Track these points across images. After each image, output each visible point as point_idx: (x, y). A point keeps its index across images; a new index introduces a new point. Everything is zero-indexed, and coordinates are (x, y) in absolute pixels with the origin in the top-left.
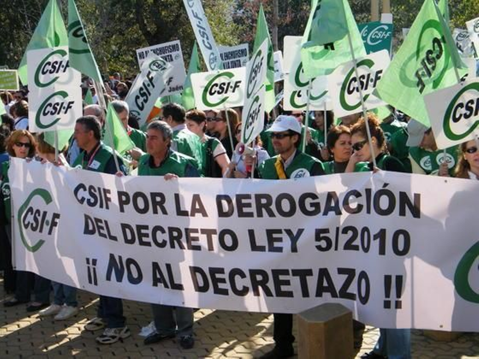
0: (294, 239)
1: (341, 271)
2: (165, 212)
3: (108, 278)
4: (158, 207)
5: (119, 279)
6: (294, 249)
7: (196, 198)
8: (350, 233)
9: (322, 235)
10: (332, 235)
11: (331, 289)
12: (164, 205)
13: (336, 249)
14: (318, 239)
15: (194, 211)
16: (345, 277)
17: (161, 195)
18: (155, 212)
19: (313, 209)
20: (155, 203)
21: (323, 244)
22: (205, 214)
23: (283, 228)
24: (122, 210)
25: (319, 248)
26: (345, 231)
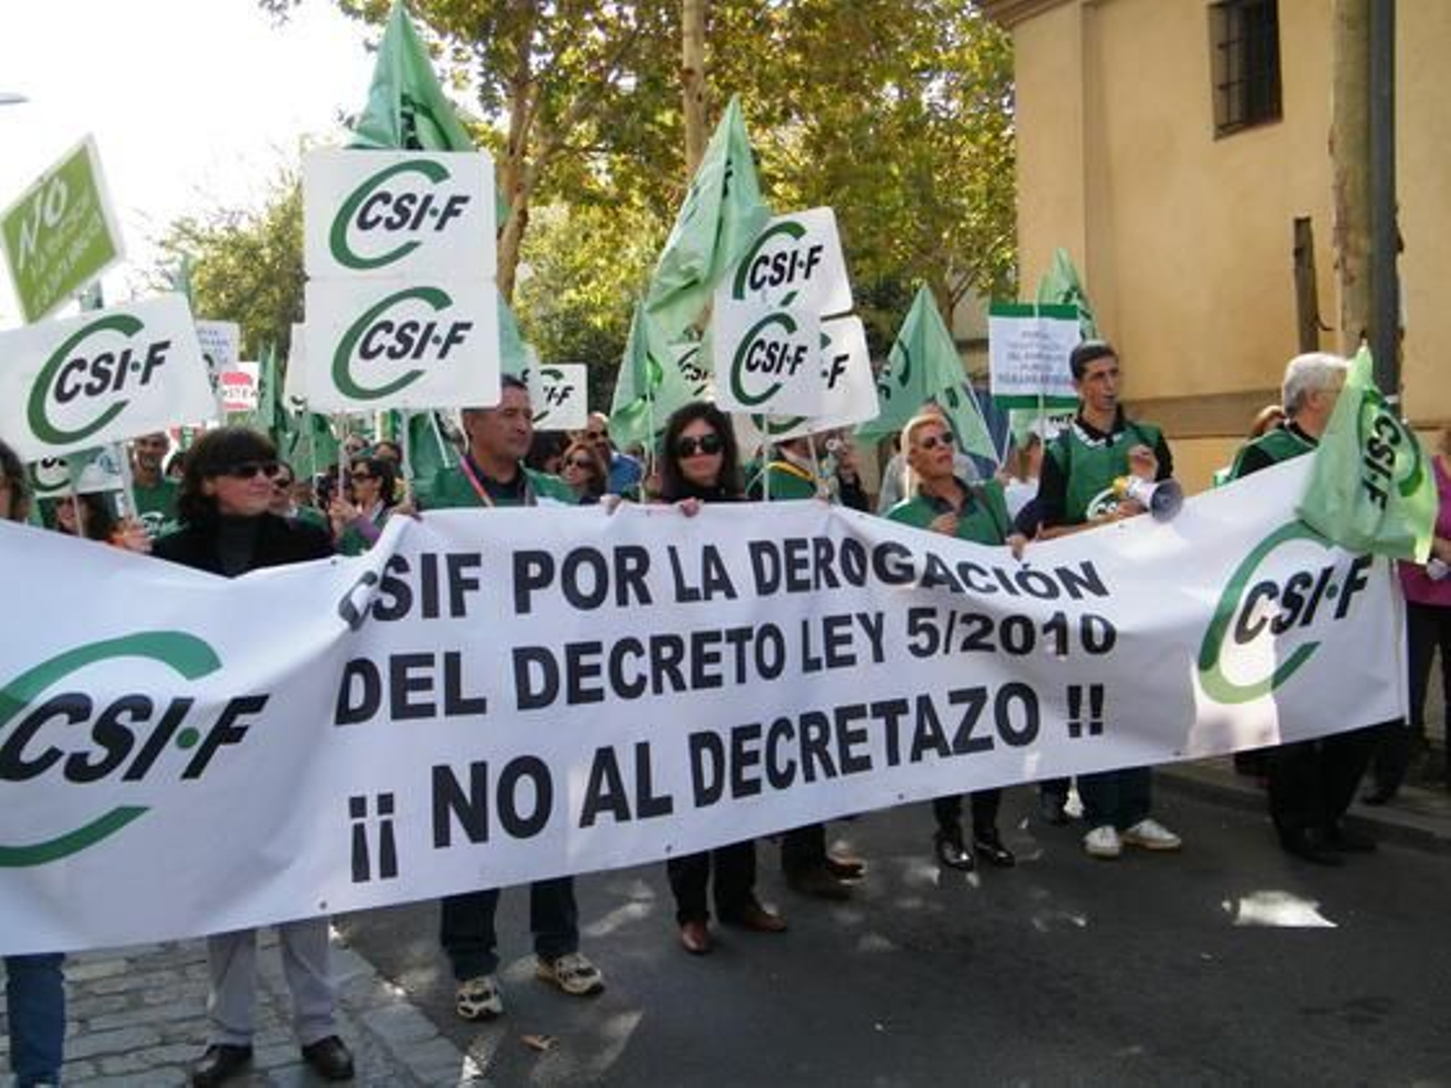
0: (875, 632)
1: (956, 697)
2: (645, 598)
3: (442, 838)
4: (630, 587)
5: (478, 832)
6: (878, 656)
7: (710, 554)
8: (977, 625)
9: (921, 621)
10: (940, 623)
11: (937, 741)
12: (645, 579)
13: (947, 651)
14: (913, 630)
15: (710, 586)
16: (963, 708)
17: (641, 554)
18: (622, 600)
19: (899, 572)
20: (623, 577)
21: (923, 640)
22: (731, 594)
23: (853, 612)
24: (523, 606)
25: (915, 650)
26: (968, 619)
